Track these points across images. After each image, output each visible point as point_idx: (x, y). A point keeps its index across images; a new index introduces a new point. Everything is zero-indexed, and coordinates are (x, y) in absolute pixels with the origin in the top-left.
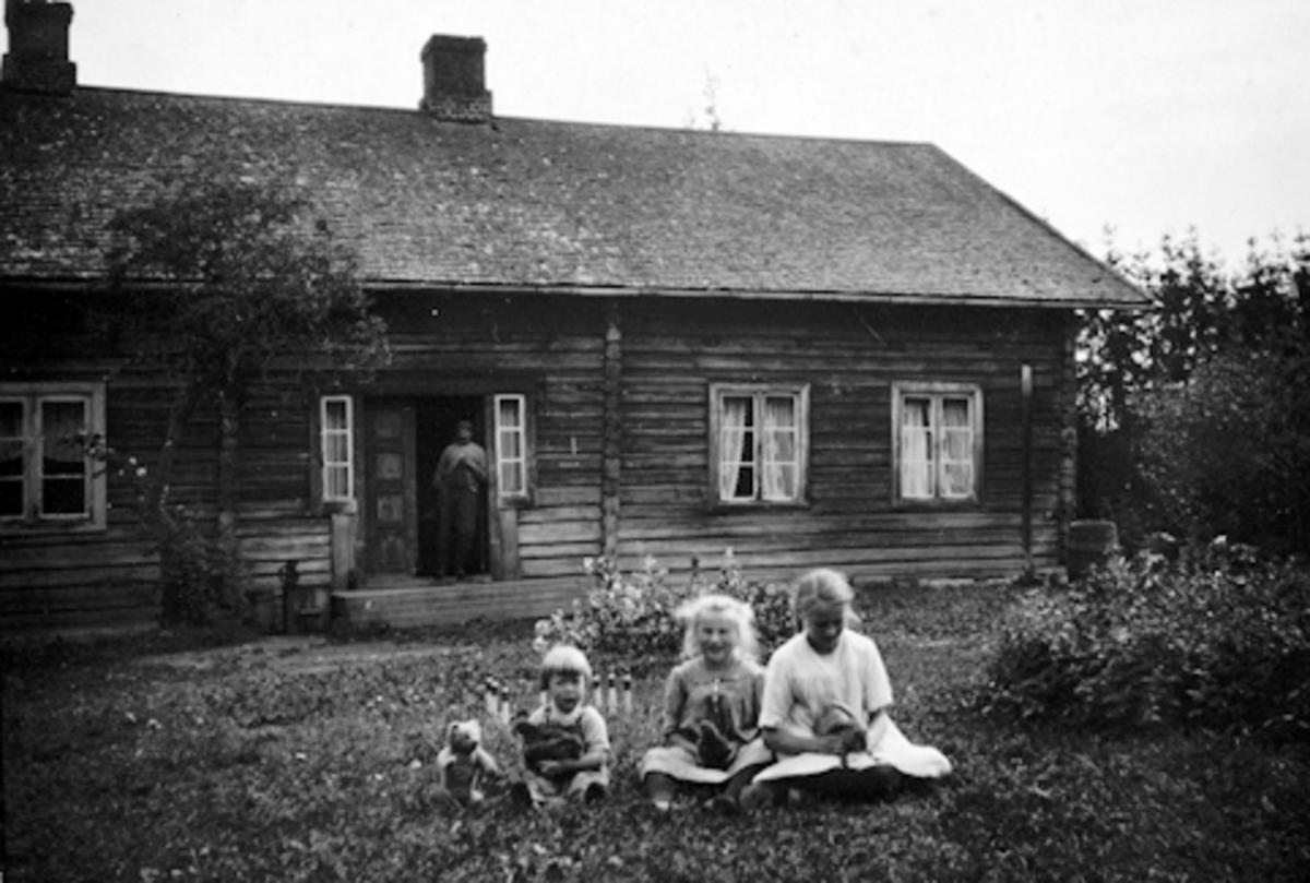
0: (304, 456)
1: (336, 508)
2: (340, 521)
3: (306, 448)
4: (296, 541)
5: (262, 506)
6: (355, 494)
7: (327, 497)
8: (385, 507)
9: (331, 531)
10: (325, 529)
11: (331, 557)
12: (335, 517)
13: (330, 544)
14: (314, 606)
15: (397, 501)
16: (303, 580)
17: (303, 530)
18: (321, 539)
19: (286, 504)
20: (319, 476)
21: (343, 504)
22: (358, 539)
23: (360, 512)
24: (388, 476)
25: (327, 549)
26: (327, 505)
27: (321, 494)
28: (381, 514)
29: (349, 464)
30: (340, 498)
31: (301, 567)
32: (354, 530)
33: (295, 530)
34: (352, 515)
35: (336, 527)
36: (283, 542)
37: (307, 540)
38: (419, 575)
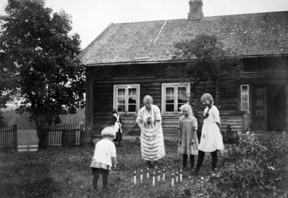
0: (236, 99)
1: (244, 113)
2: (245, 116)
3: (237, 97)
4: (234, 120)
5: (225, 111)
6: (249, 109)
7: (242, 110)
8: (258, 113)
9: (243, 118)
10: (241, 118)
11: (243, 125)
12: (244, 115)
13: (243, 121)
14: (233, 137)
15: (261, 111)
16: (232, 130)
17: (236, 118)
18: (240, 120)
19: (231, 111)
20: (240, 104)
21: (246, 112)
22: (250, 120)
23: (250, 113)
24: (259, 105)
25: (242, 123)
26: (242, 112)
27: (240, 109)
28: (257, 115)
29: (248, 102)
30: (246, 110)
31: (232, 127)
32: (249, 118)
33: (234, 118)
34: (248, 114)
35: (244, 118)
36: (231, 120)
37: (237, 120)
38: (267, 130)
